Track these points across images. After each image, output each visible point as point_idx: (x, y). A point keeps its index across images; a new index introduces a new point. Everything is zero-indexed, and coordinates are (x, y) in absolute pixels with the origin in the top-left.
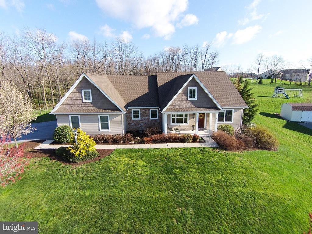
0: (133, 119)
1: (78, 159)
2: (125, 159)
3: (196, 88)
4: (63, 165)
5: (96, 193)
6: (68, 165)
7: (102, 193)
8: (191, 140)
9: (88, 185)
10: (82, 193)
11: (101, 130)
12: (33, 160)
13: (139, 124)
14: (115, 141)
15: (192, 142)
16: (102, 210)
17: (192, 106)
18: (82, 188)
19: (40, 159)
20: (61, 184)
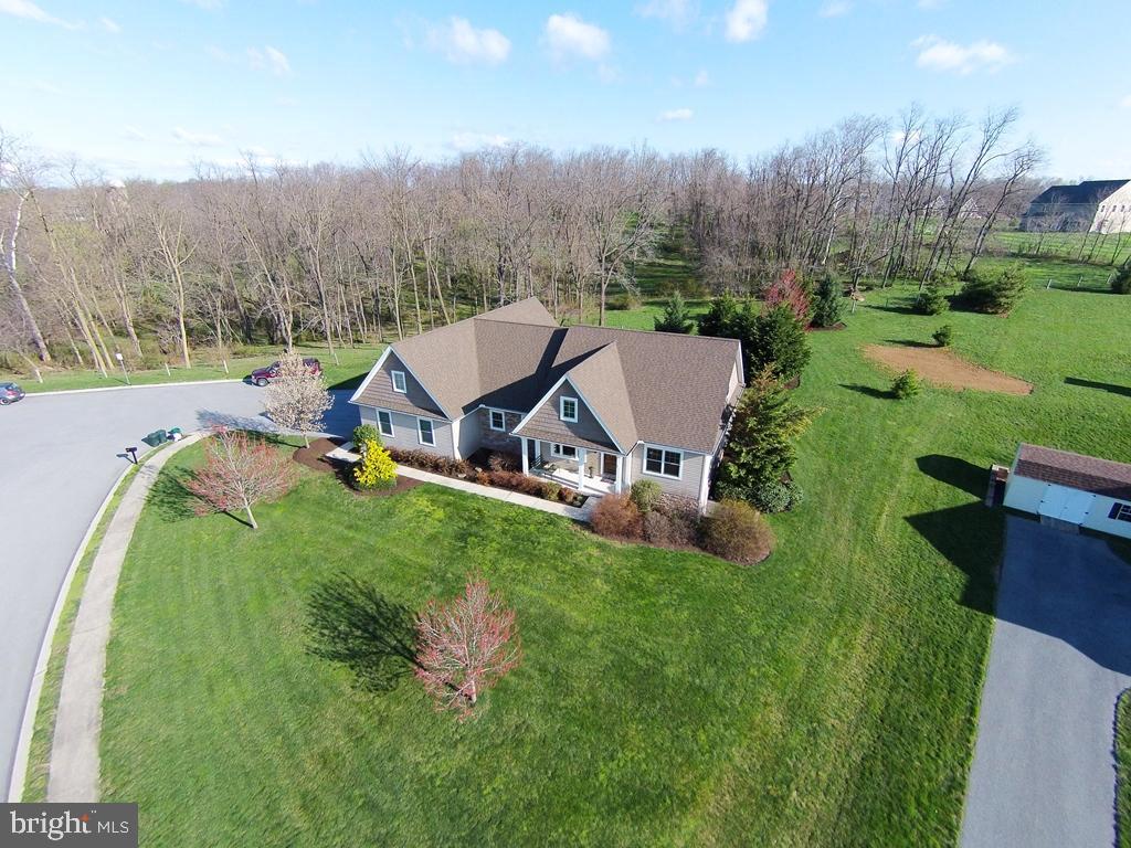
0: (492, 427)
1: (364, 487)
2: (423, 503)
3: (576, 401)
4: (346, 490)
5: (358, 536)
6: (351, 492)
7: (364, 539)
8: (554, 496)
9: (357, 526)
10: (346, 532)
11: (421, 442)
12: (317, 474)
13: (503, 440)
14: (436, 467)
15: (554, 501)
16: (354, 556)
17: (570, 433)
18: (350, 527)
19: (325, 475)
20: (332, 516)
